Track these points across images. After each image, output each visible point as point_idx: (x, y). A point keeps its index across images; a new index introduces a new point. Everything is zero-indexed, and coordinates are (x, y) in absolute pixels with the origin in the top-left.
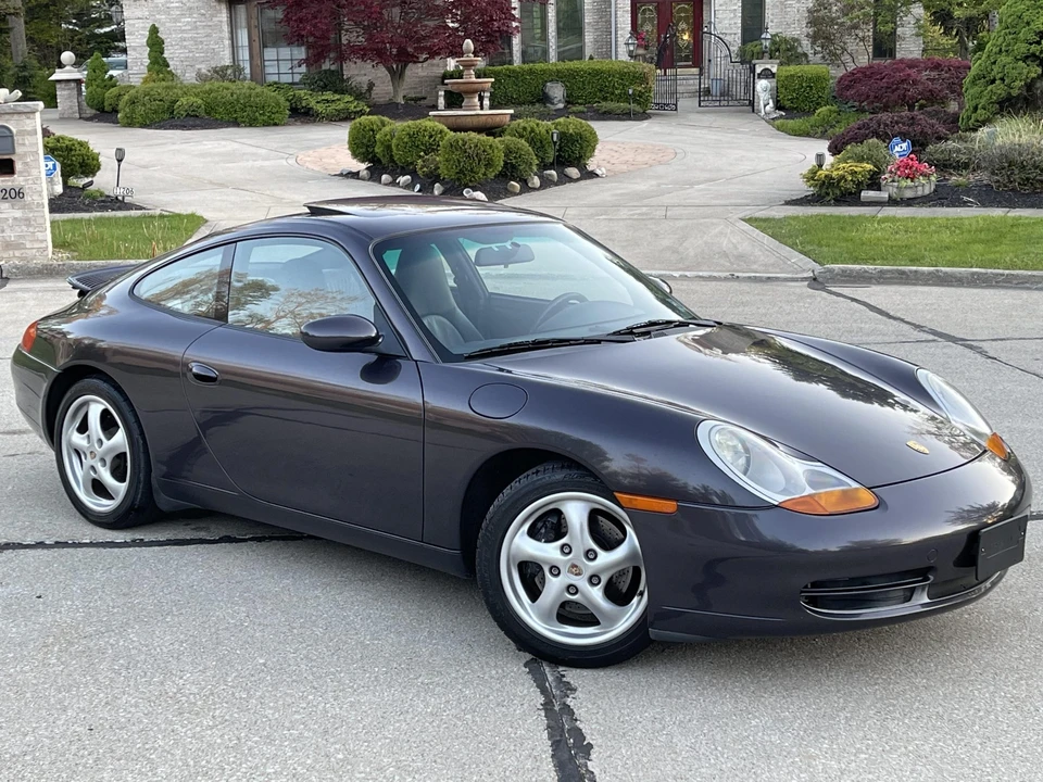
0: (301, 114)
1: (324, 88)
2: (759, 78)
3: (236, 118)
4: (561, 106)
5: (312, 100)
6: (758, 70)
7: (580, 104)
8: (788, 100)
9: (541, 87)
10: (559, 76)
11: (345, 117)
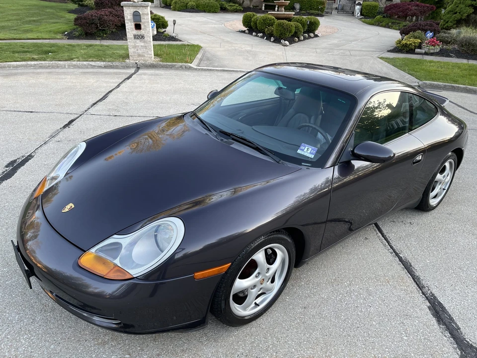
0: (224, 10)
1: (230, 2)
3: (205, 10)
4: (298, 11)
5: (227, 5)
7: (304, 11)
9: (293, 4)
10: (298, 1)
11: (236, 11)
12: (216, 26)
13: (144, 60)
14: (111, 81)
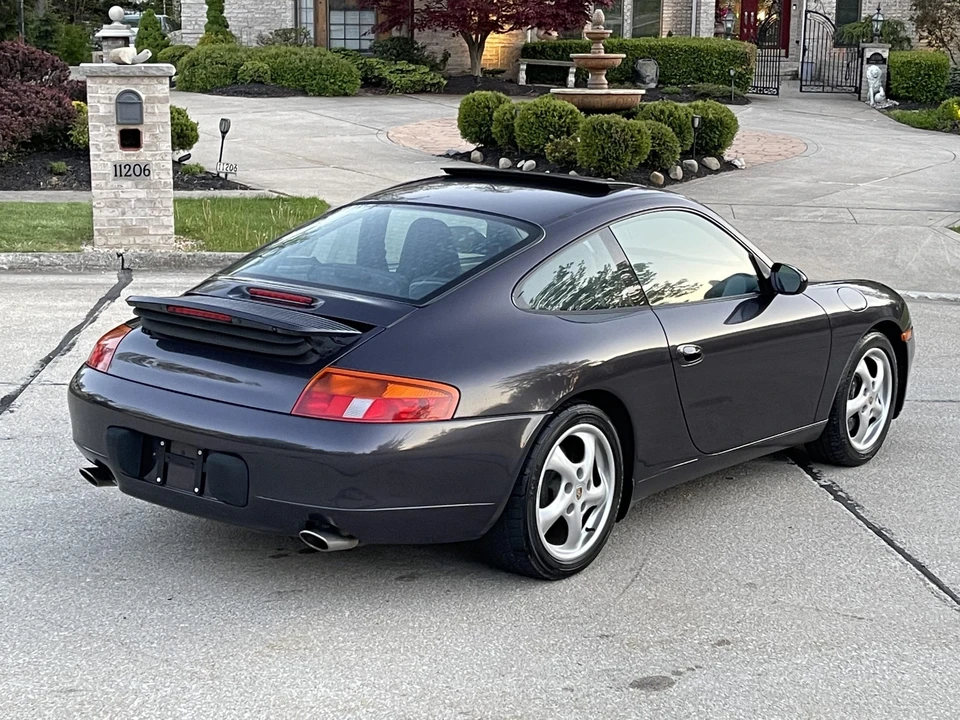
0: (375, 85)
1: (398, 57)
2: (868, 63)
3: (304, 86)
4: (653, 85)
5: (385, 70)
6: (868, 54)
7: (672, 84)
8: (903, 88)
9: (630, 64)
10: (652, 53)
11: (421, 89)
12: (356, 139)
13: (143, 247)
14: (60, 305)
